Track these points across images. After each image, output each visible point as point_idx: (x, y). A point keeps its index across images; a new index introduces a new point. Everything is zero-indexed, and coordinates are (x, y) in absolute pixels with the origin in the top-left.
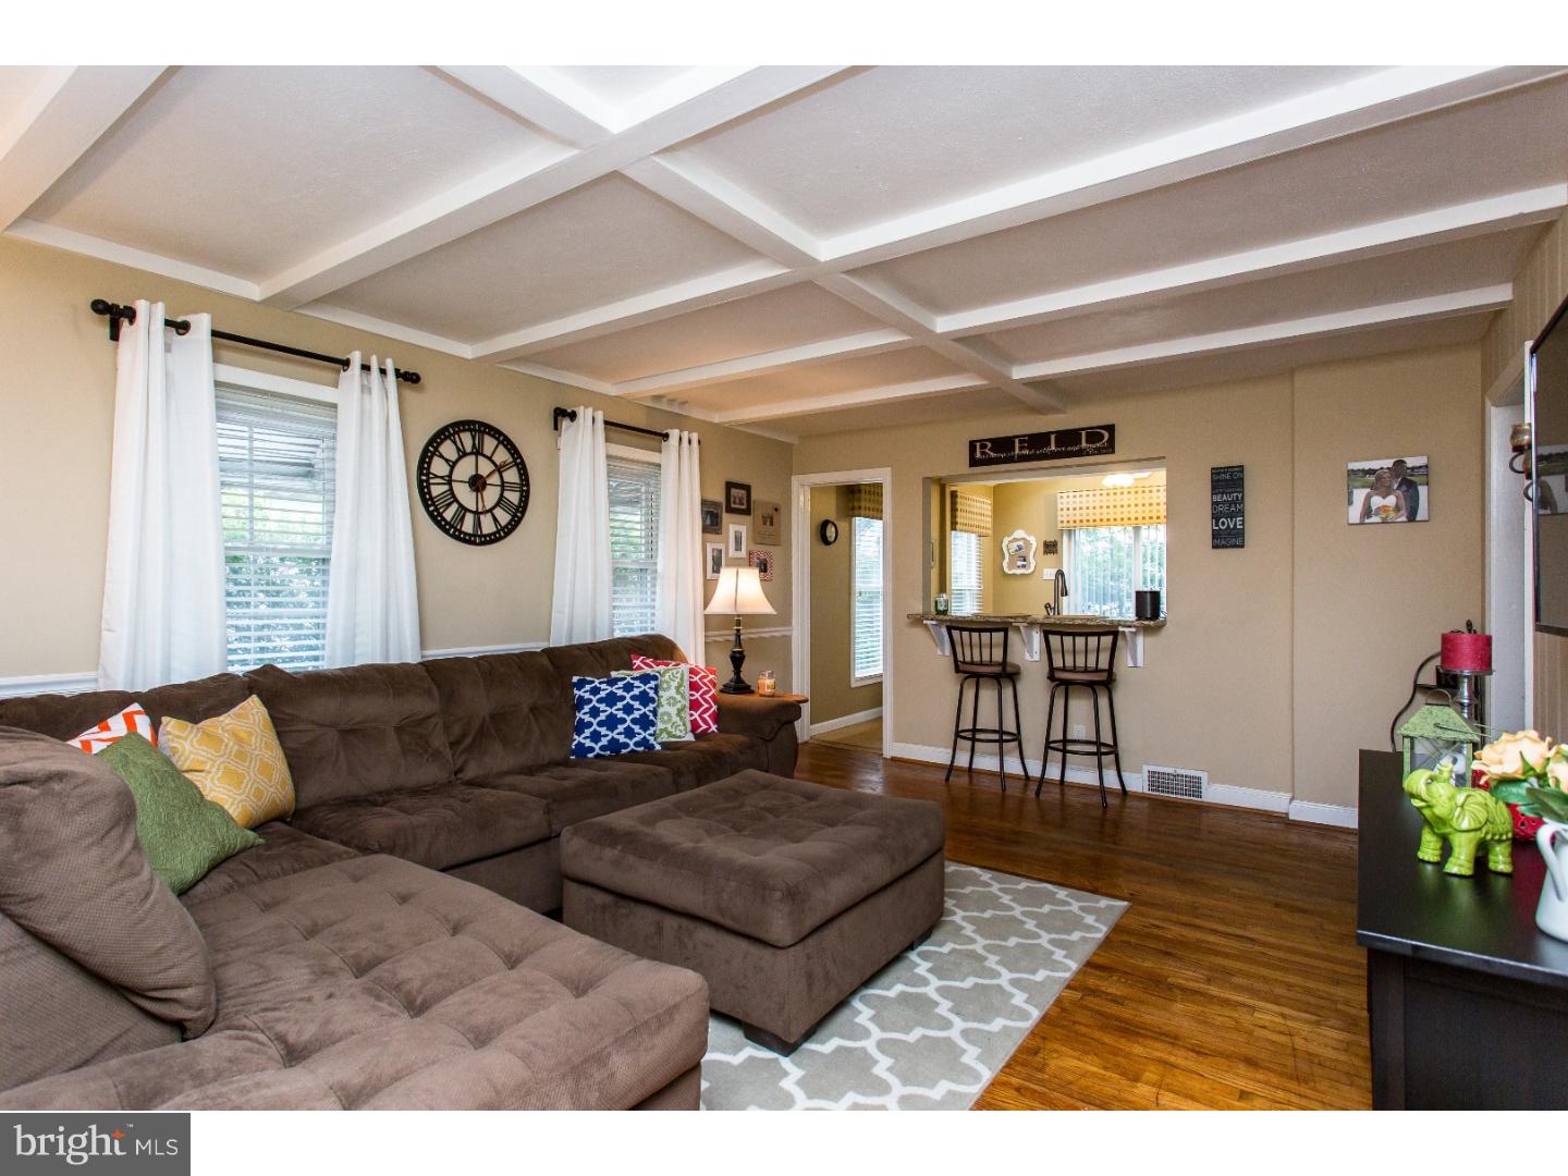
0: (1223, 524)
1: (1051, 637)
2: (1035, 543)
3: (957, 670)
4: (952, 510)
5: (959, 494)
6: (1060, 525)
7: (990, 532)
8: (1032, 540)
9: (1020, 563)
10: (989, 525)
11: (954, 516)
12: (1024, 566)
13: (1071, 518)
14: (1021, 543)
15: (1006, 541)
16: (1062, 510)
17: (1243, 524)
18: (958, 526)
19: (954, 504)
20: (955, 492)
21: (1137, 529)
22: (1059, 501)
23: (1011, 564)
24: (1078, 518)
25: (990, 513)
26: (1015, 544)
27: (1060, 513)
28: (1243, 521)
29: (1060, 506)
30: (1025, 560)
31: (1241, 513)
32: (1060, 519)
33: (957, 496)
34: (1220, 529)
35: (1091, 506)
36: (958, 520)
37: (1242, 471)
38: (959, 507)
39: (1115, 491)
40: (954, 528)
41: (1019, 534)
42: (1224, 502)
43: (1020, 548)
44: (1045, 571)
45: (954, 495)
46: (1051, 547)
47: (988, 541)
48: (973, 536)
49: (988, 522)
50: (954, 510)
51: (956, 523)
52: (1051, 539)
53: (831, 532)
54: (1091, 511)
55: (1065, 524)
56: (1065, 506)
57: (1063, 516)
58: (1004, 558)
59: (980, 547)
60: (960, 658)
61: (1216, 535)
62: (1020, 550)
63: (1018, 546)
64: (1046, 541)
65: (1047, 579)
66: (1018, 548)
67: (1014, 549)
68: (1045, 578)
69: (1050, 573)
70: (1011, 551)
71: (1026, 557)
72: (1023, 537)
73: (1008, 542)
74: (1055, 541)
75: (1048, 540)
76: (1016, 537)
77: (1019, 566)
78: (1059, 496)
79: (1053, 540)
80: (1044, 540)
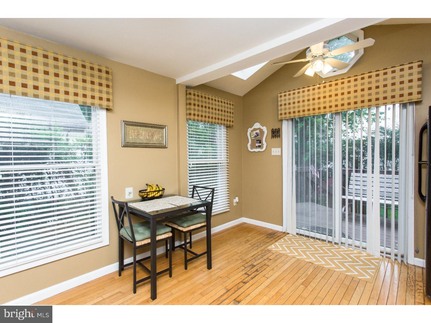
2: (266, 131)
6: (281, 117)
8: (264, 129)
9: (257, 145)
11: (187, 109)
12: (259, 146)
13: (288, 111)
14: (258, 131)
15: (249, 130)
16: (281, 105)
22: (279, 99)
23: (253, 146)
24: (292, 110)
26: (255, 132)
27: (280, 108)
29: (280, 103)
30: (260, 143)
32: (280, 112)
35: (301, 100)
41: (257, 125)
44: (273, 150)
45: (187, 93)
46: (276, 133)
54: (306, 103)
55: (283, 116)
56: (283, 103)
57: (282, 110)
58: (248, 142)
62: (257, 136)
63: (256, 133)
64: (273, 129)
65: (274, 155)
66: (256, 135)
67: (254, 136)
68: (273, 154)
69: (275, 151)
70: (252, 137)
71: (261, 140)
72: (259, 128)
73: (251, 132)
74: (279, 128)
75: (274, 128)
76: (255, 128)
77: (256, 147)
78: (279, 95)
79: (277, 128)
80: (272, 128)
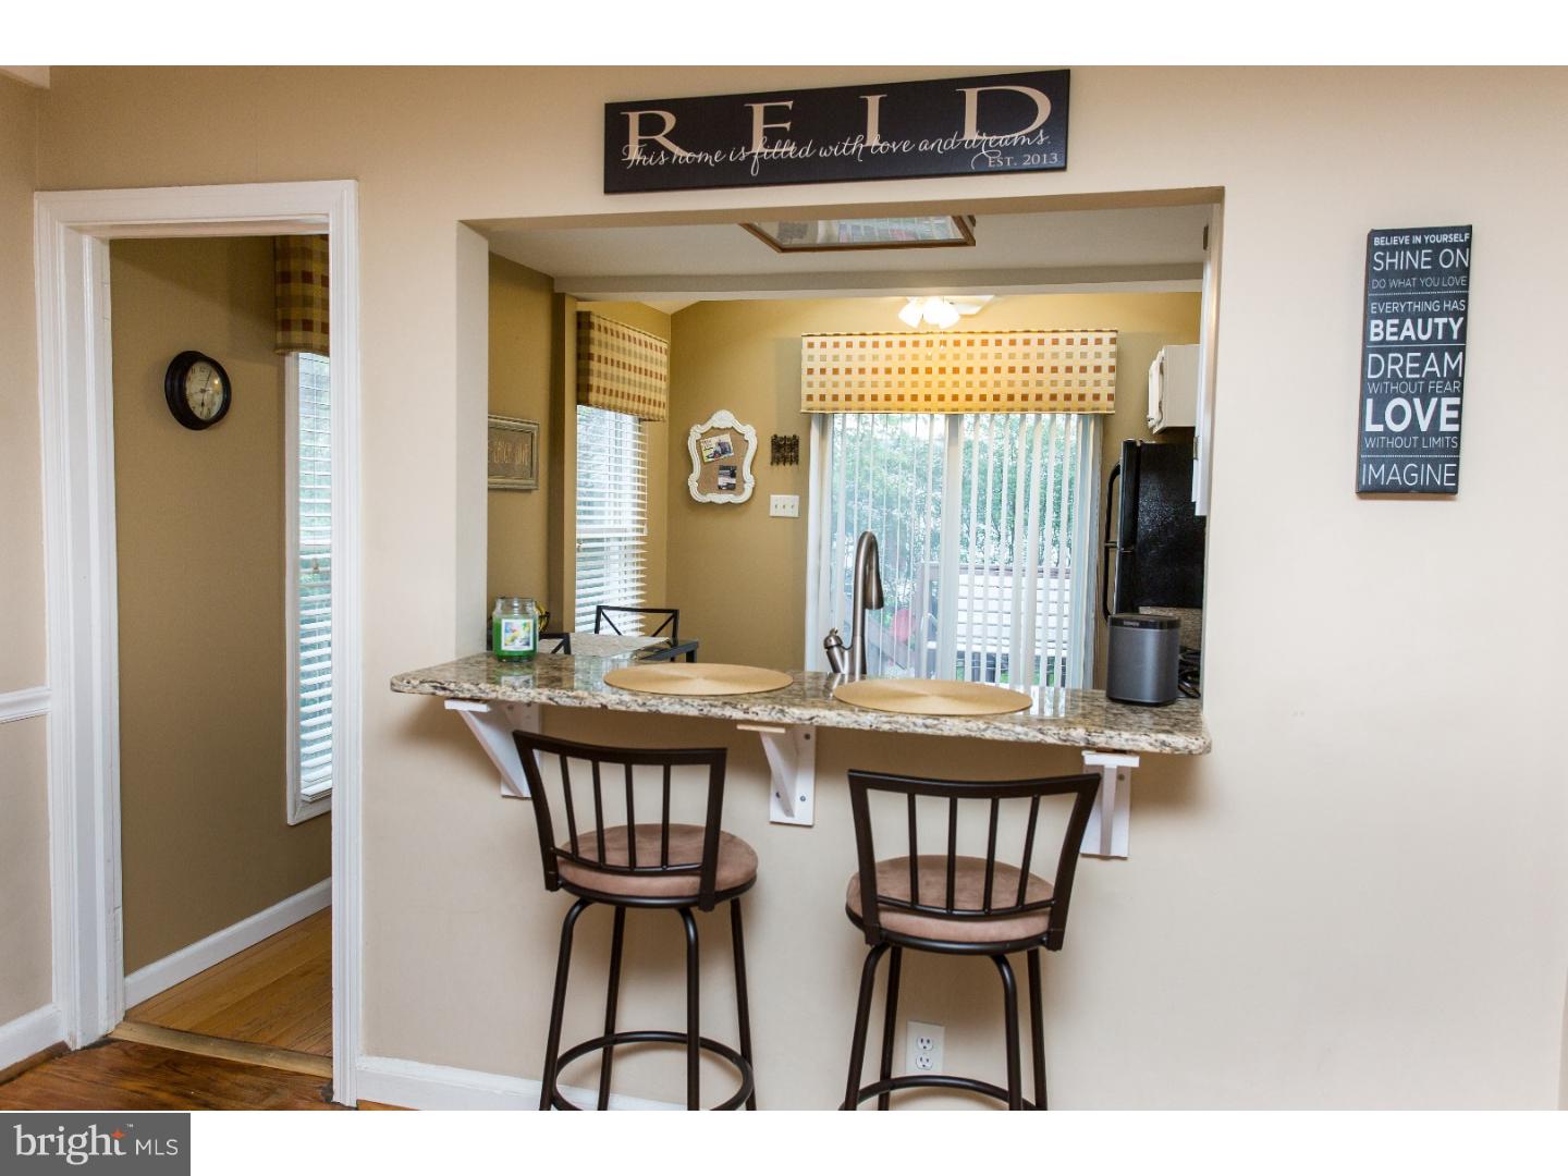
0: (1398, 415)
1: (875, 798)
2: (754, 439)
3: (553, 882)
4: (579, 356)
5: (594, 320)
6: (805, 405)
7: (663, 412)
8: (749, 432)
9: (722, 481)
10: (663, 398)
11: (583, 373)
12: (731, 488)
13: (829, 391)
14: (726, 438)
15: (696, 432)
16: (810, 371)
17: (1458, 421)
18: (593, 396)
19: (583, 342)
20: (588, 314)
21: (954, 419)
22: (806, 352)
23: (706, 484)
24: (842, 391)
25: (664, 371)
26: (714, 441)
27: (805, 378)
28: (1459, 408)
29: (806, 365)
30: (733, 475)
31: (1455, 382)
32: (806, 391)
33: (590, 325)
34: (1388, 433)
35: (868, 367)
36: (594, 381)
37: (1466, 246)
38: (595, 350)
39: (923, 335)
40: (582, 399)
41: (722, 418)
42: (1406, 346)
43: (724, 449)
44: (776, 499)
45: (584, 322)
46: (786, 450)
47: (660, 430)
48: (628, 419)
49: (658, 389)
50: (583, 356)
51: (588, 388)
52: (787, 432)
53: (203, 390)
54: (882, 377)
55: (816, 403)
56: (817, 366)
57: (811, 386)
58: (691, 471)
59: (642, 444)
60: (561, 840)
61: (1371, 449)
62: (723, 453)
63: (719, 444)
64: (776, 436)
65: (777, 514)
66: (719, 449)
67: (712, 451)
68: (773, 512)
69: (782, 504)
70: (705, 454)
71: (735, 468)
72: (729, 426)
73: (700, 436)
74: (795, 436)
75: (781, 435)
76: (716, 426)
77: (720, 488)
78: (806, 341)
79: (790, 435)
80: (772, 434)
